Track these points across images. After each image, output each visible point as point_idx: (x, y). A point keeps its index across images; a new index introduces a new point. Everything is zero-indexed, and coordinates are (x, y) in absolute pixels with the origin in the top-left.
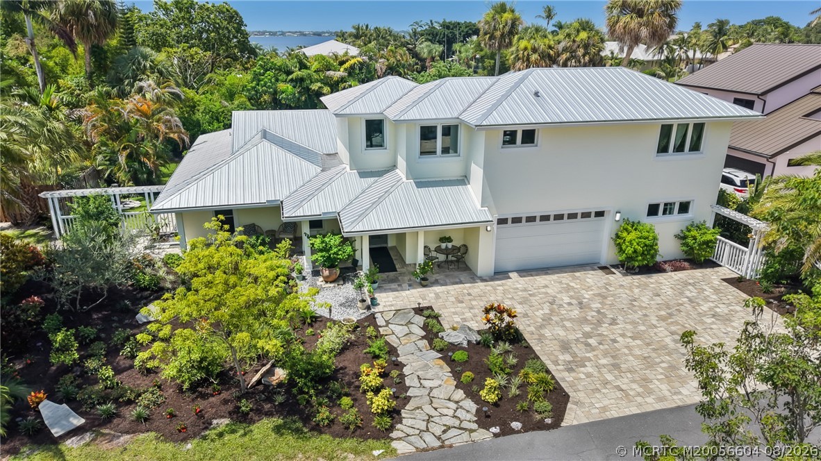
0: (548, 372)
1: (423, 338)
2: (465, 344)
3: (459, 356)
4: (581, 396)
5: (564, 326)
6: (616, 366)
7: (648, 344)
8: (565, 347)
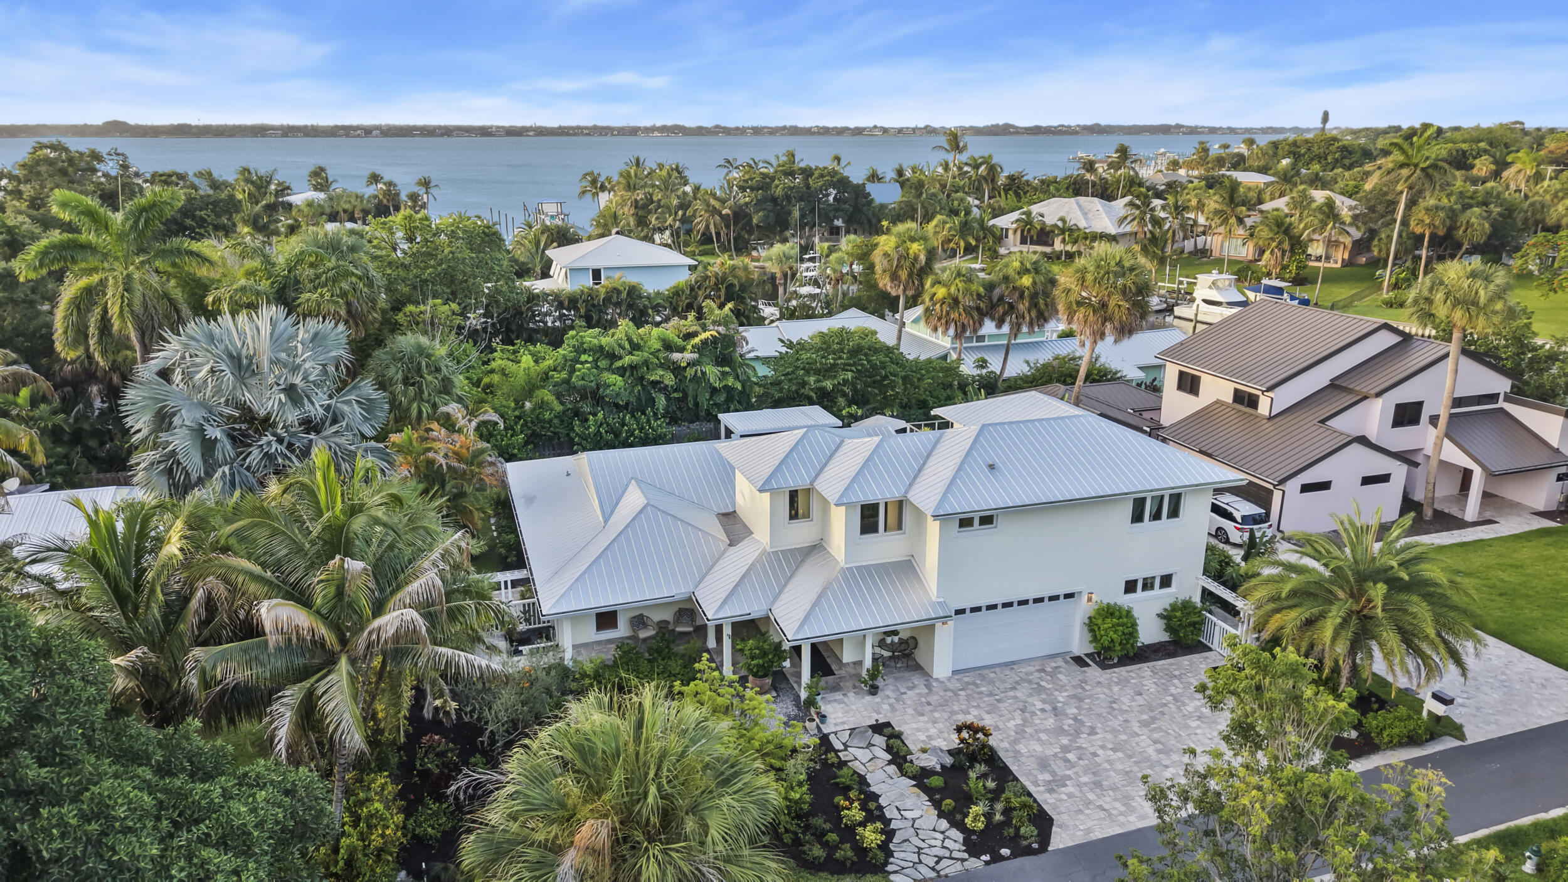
0: (1030, 795)
1: (890, 762)
2: (938, 768)
3: (936, 781)
4: (1065, 817)
6: (1098, 784)
7: (1130, 757)
8: (1044, 765)
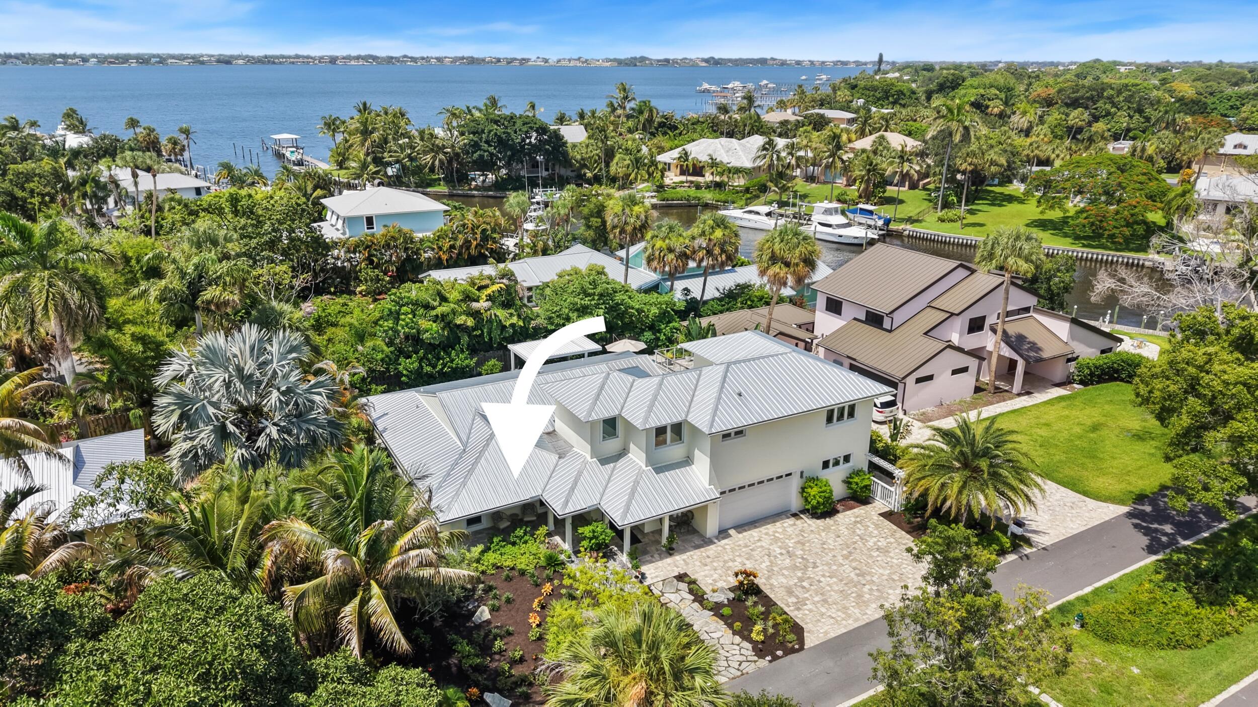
0: (785, 613)
1: (694, 601)
2: (726, 602)
3: (726, 611)
5: (783, 575)
6: (825, 601)
8: (790, 592)
